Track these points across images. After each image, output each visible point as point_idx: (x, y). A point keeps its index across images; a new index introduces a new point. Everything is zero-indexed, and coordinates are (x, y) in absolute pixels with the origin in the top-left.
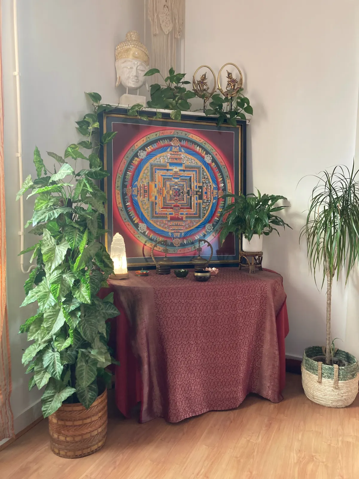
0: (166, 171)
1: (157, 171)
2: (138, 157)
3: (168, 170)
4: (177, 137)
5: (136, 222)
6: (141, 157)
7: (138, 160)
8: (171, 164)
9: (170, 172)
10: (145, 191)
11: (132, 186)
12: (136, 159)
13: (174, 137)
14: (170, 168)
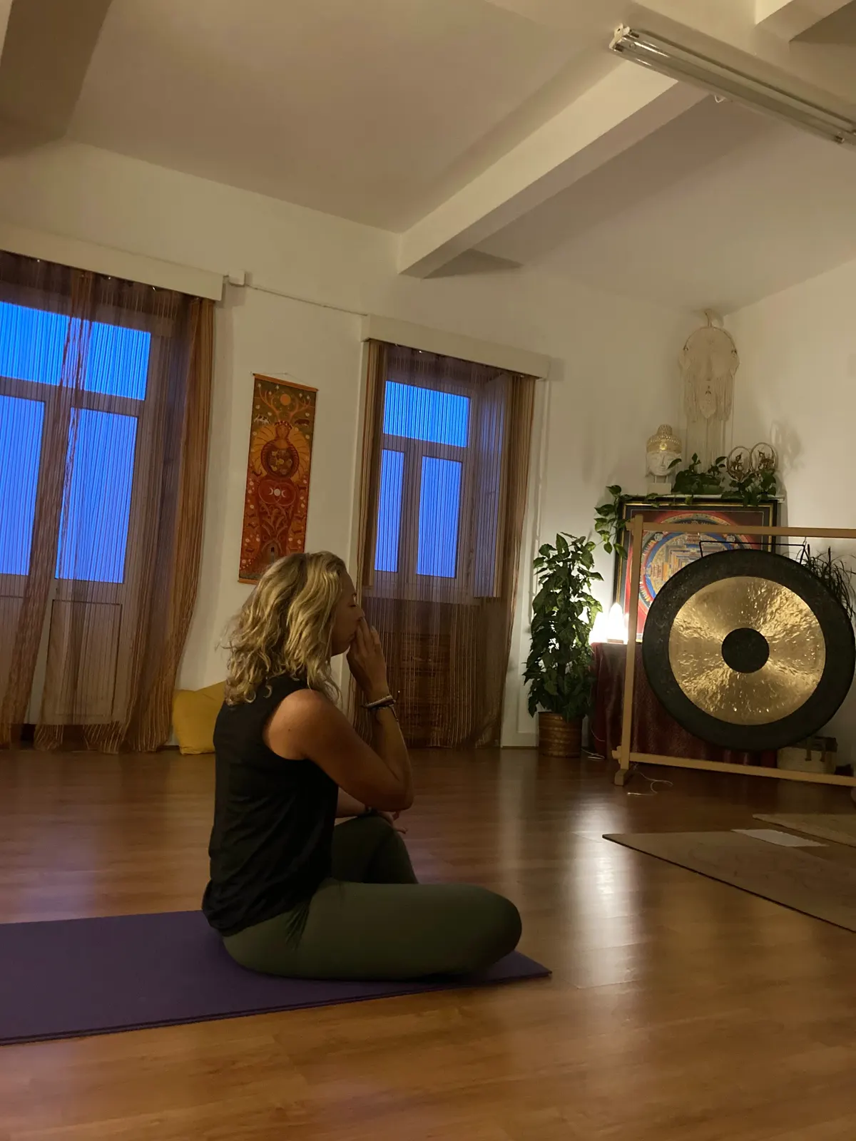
0: (682, 553)
1: (673, 553)
2: (654, 539)
3: (684, 551)
4: (696, 520)
5: (647, 600)
6: (657, 540)
7: (654, 542)
8: (688, 546)
9: (686, 553)
10: (659, 571)
11: (646, 566)
12: (652, 541)
13: (693, 520)
14: (687, 549)
